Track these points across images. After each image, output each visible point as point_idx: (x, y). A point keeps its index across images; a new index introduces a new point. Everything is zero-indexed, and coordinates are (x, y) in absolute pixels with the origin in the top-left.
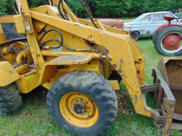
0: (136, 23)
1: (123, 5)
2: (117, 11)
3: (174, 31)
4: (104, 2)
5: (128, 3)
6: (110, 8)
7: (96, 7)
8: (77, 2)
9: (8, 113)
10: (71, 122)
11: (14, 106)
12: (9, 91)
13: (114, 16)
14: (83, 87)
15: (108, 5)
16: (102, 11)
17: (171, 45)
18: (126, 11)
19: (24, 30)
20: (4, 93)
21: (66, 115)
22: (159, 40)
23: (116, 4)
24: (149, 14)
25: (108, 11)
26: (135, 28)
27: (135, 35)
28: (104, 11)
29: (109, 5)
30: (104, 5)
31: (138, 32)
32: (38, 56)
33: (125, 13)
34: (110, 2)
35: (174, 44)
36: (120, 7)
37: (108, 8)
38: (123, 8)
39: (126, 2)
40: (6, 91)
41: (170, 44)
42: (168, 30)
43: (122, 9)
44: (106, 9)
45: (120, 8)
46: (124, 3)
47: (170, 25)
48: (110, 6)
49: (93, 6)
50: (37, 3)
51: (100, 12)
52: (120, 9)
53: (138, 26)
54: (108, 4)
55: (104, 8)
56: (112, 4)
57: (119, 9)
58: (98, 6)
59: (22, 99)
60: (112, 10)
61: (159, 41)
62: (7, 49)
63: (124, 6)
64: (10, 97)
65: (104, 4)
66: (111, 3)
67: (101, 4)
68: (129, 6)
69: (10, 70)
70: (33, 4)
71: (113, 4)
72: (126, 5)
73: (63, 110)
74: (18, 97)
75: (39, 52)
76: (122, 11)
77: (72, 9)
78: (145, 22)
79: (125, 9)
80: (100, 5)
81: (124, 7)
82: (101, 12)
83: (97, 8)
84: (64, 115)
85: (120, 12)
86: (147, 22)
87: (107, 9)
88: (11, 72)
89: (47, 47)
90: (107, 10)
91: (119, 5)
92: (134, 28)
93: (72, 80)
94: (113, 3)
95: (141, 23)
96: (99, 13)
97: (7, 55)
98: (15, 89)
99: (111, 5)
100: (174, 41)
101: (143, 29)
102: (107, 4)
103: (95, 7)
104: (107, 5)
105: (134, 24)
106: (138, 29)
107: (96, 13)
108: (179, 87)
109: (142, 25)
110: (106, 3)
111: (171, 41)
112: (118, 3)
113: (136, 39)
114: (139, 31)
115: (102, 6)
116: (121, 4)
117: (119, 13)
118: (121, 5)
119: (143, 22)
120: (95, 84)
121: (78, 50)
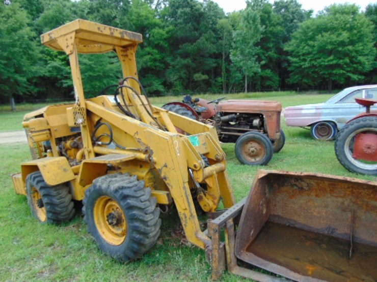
0: (328, 107)
1: (352, 62)
2: (336, 74)
3: (368, 126)
4: (306, 58)
5: (366, 57)
6: (319, 71)
7: (289, 69)
8: (250, 62)
9: (54, 220)
10: (104, 237)
11: (62, 213)
12: (59, 194)
13: (330, 86)
14: (111, 190)
15: (315, 63)
16: (303, 77)
17: (367, 152)
18: (361, 74)
19: (74, 123)
20: (53, 194)
21: (101, 227)
22: (340, 141)
23: (334, 62)
24: (356, 89)
25: (316, 76)
26: (326, 116)
27: (327, 128)
28: (308, 76)
29: (319, 63)
30: (307, 65)
31: (333, 124)
32: (89, 152)
33: (357, 79)
34: (320, 58)
35: (374, 151)
36: (345, 66)
37: (317, 70)
38: (352, 69)
39: (360, 55)
40: (55, 192)
41: (365, 150)
42: (357, 124)
43: (348, 72)
44: (310, 73)
45: (344, 70)
46: (354, 59)
47: (368, 114)
48: (320, 66)
49: (283, 66)
50: (177, 65)
51: (298, 77)
52: (344, 72)
53: (333, 111)
54: (316, 61)
55: (306, 70)
56: (325, 62)
57: (342, 71)
58: (295, 66)
59: (74, 207)
60: (324, 74)
61: (341, 144)
62: (71, 142)
63: (355, 65)
64: (58, 201)
65: (306, 63)
66: (322, 59)
67: (300, 62)
68: (367, 63)
69: (64, 167)
70: (170, 67)
71: (328, 61)
72: (360, 63)
73: (98, 220)
74: (68, 203)
75: (91, 147)
76: (349, 74)
77: (240, 73)
78: (347, 105)
79: (355, 71)
80: (297, 65)
81: (354, 68)
82: (300, 79)
83: (292, 71)
84: (98, 226)
85: (345, 78)
86: (351, 105)
87: (313, 72)
88: (65, 170)
89: (100, 143)
90: (314, 75)
91: (341, 64)
92: (323, 116)
93: (103, 181)
94: (326, 60)
95: (339, 105)
96: (295, 80)
97: (70, 149)
98: (67, 192)
99: (323, 63)
100: (373, 145)
101: (342, 118)
102: (313, 62)
103: (286, 69)
104: (313, 64)
105: (324, 108)
106: (333, 119)
107: (288, 80)
108: (308, 225)
109: (340, 110)
110: (311, 60)
111: (366, 145)
112: (340, 59)
113: (330, 137)
114: (336, 122)
115: (303, 67)
116: (347, 60)
117: (343, 79)
118: (346, 64)
119: (343, 104)
120: (123, 188)
121: (127, 148)
